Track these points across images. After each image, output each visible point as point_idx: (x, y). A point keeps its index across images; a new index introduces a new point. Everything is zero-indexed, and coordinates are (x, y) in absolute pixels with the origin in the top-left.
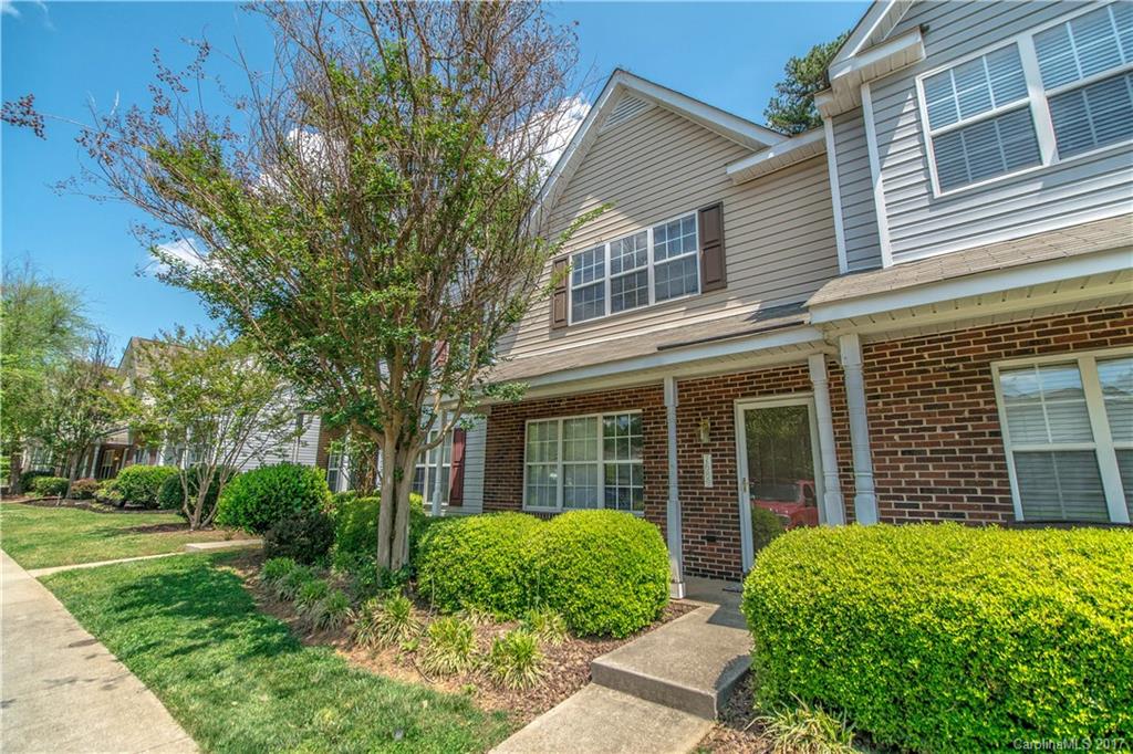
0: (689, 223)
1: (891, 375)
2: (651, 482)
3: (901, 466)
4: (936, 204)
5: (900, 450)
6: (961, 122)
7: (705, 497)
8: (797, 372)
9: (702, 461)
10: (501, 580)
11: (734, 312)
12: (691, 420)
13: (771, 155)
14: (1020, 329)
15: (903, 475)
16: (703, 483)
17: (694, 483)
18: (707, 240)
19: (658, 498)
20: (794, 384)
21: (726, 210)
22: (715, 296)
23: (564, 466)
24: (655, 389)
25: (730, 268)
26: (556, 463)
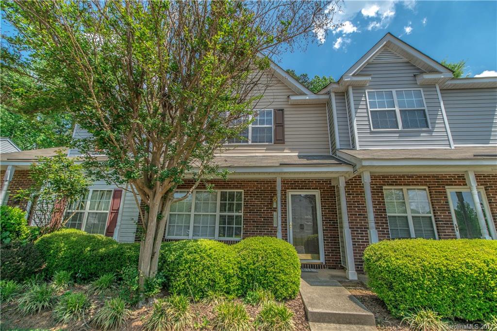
0: (269, 113)
1: (354, 187)
2: (247, 224)
3: (358, 219)
4: (372, 132)
5: (357, 214)
6: (378, 109)
7: (273, 231)
8: (313, 182)
9: (273, 215)
10: (230, 277)
11: (289, 154)
12: (268, 197)
13: (307, 98)
14: (390, 177)
15: (359, 223)
16: (273, 225)
17: (268, 224)
18: (277, 123)
19: (250, 231)
20: (312, 186)
21: (285, 113)
22: (280, 146)
23: (195, 215)
24: (251, 182)
25: (286, 136)
26: (189, 213)
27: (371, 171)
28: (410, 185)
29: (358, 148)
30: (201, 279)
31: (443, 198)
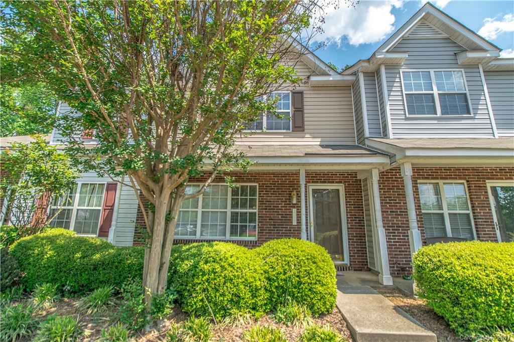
0: (286, 96)
1: (386, 181)
2: (263, 222)
3: (390, 217)
4: (407, 119)
5: (389, 210)
6: (414, 92)
7: (292, 230)
8: (337, 175)
9: (292, 212)
10: (257, 290)
11: (310, 142)
12: (286, 191)
13: (331, 79)
14: (426, 170)
15: (390, 221)
16: (292, 222)
17: (287, 222)
18: (296, 107)
19: (266, 230)
20: (335, 180)
21: (305, 96)
22: (299, 134)
23: (202, 211)
24: (267, 174)
25: (306, 123)
26: (196, 210)
27: (413, 162)
28: (446, 179)
29: (391, 136)
30: (223, 295)
31: (483, 193)
